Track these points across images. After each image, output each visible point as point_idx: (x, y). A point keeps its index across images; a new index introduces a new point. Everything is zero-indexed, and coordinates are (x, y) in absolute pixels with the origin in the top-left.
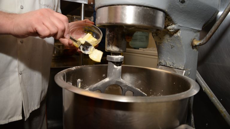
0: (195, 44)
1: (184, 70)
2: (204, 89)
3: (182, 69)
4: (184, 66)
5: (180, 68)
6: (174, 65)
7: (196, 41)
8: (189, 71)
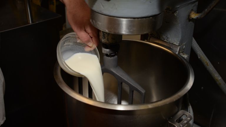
0: (192, 17)
1: (179, 46)
2: (199, 57)
3: (177, 44)
4: (179, 43)
5: (175, 43)
6: (168, 40)
7: (193, 14)
8: (184, 45)
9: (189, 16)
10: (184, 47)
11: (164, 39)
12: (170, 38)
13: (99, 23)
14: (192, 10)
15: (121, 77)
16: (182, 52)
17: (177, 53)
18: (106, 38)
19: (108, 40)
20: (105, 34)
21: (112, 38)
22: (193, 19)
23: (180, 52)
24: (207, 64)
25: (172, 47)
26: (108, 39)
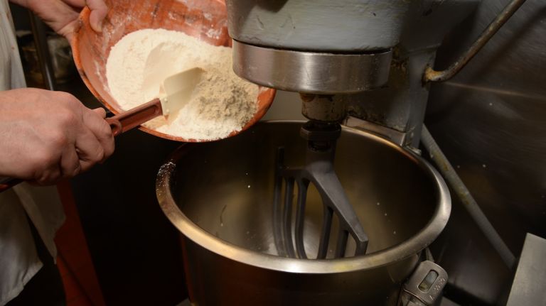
0: (429, 78)
1: (405, 132)
2: (432, 156)
3: (402, 129)
4: (405, 126)
5: (397, 127)
7: (431, 72)
8: (413, 131)
9: (424, 75)
10: (412, 134)
13: (253, 68)
14: (428, 65)
16: (409, 145)
22: (430, 81)
23: (407, 144)
24: (446, 168)
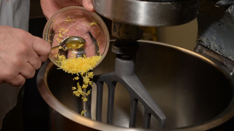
5: (230, 57)
6: (221, 51)
11: (216, 50)
12: (224, 49)
15: (134, 90)
17: (231, 74)
18: (117, 31)
19: (119, 34)
20: (115, 25)
21: (125, 32)
25: (225, 63)
26: (119, 32)
